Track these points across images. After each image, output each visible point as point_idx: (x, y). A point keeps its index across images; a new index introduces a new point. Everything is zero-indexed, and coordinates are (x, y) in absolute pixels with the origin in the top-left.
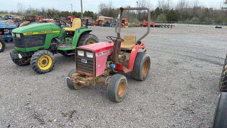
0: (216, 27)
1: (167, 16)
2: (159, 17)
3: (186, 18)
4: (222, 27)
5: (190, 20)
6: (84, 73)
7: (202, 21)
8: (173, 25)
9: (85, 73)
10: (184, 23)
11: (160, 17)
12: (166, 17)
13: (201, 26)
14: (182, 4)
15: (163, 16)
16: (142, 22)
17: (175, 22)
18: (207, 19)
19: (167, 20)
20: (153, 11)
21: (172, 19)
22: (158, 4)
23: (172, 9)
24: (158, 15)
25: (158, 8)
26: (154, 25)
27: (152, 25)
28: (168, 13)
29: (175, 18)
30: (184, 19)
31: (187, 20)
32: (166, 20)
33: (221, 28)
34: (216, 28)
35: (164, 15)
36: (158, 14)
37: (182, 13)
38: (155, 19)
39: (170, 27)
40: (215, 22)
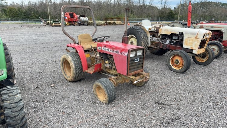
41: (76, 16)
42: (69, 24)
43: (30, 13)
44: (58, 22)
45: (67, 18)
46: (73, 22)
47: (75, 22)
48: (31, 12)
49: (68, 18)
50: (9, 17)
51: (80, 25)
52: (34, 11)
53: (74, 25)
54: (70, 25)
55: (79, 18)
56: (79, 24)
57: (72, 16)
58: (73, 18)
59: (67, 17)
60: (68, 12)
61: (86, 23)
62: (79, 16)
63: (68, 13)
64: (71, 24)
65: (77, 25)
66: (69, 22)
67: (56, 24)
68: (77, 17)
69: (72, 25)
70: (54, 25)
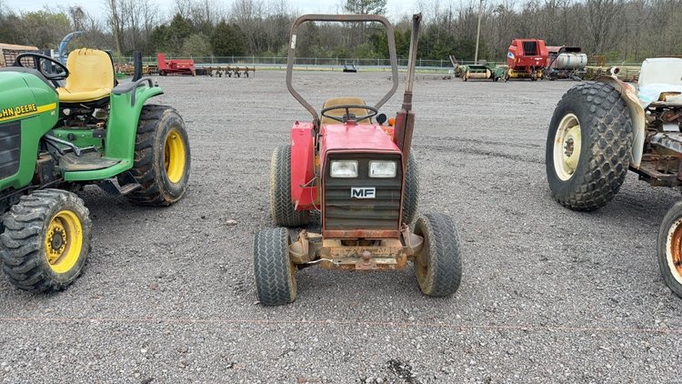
0: (345, 71)
1: (211, 42)
2: (187, 43)
3: (265, 47)
4: (356, 67)
5: (276, 51)
6: (361, 233)
7: (305, 56)
8: (249, 67)
9: (365, 231)
10: (262, 61)
11: (191, 44)
12: (209, 44)
13: (310, 67)
14: (246, 8)
15: (197, 41)
16: (154, 60)
17: (240, 60)
18: (315, 48)
19: (215, 53)
20: (163, 27)
21: (227, 50)
22: (176, 5)
23: (220, 19)
24: (185, 39)
25: (178, 18)
26: (193, 69)
27: (189, 70)
28: (213, 32)
29: (235, 46)
30: (260, 49)
31: (270, 52)
32: (210, 52)
33: (355, 71)
34: (346, 73)
35: (203, 38)
36: (184, 36)
37: (251, 34)
38: (176, 52)
39: (242, 75)
40: (334, 56)
41: (546, 50)
42: (516, 75)
43: (432, 43)
44: (483, 67)
45: (513, 57)
46: (532, 67)
47: (537, 68)
48: (434, 39)
49: (517, 57)
50: (381, 54)
51: (554, 77)
52: (442, 37)
53: (534, 80)
54: (520, 78)
55: (555, 54)
56: (552, 75)
57: (531, 49)
58: (531, 57)
59: (513, 52)
60: (519, 38)
61: (577, 72)
62: (557, 49)
63: (519, 41)
64: (523, 74)
65: (542, 78)
66: (518, 69)
67: (476, 75)
68: (547, 54)
69: (528, 77)
70: (470, 78)
